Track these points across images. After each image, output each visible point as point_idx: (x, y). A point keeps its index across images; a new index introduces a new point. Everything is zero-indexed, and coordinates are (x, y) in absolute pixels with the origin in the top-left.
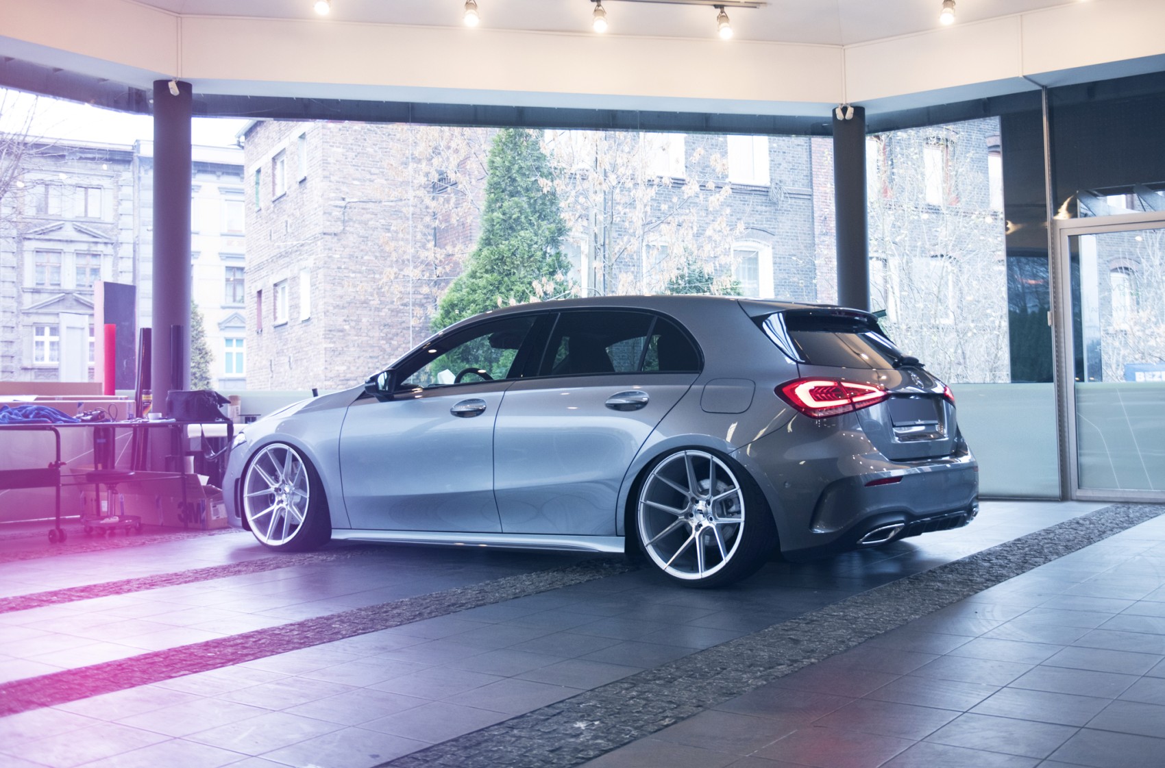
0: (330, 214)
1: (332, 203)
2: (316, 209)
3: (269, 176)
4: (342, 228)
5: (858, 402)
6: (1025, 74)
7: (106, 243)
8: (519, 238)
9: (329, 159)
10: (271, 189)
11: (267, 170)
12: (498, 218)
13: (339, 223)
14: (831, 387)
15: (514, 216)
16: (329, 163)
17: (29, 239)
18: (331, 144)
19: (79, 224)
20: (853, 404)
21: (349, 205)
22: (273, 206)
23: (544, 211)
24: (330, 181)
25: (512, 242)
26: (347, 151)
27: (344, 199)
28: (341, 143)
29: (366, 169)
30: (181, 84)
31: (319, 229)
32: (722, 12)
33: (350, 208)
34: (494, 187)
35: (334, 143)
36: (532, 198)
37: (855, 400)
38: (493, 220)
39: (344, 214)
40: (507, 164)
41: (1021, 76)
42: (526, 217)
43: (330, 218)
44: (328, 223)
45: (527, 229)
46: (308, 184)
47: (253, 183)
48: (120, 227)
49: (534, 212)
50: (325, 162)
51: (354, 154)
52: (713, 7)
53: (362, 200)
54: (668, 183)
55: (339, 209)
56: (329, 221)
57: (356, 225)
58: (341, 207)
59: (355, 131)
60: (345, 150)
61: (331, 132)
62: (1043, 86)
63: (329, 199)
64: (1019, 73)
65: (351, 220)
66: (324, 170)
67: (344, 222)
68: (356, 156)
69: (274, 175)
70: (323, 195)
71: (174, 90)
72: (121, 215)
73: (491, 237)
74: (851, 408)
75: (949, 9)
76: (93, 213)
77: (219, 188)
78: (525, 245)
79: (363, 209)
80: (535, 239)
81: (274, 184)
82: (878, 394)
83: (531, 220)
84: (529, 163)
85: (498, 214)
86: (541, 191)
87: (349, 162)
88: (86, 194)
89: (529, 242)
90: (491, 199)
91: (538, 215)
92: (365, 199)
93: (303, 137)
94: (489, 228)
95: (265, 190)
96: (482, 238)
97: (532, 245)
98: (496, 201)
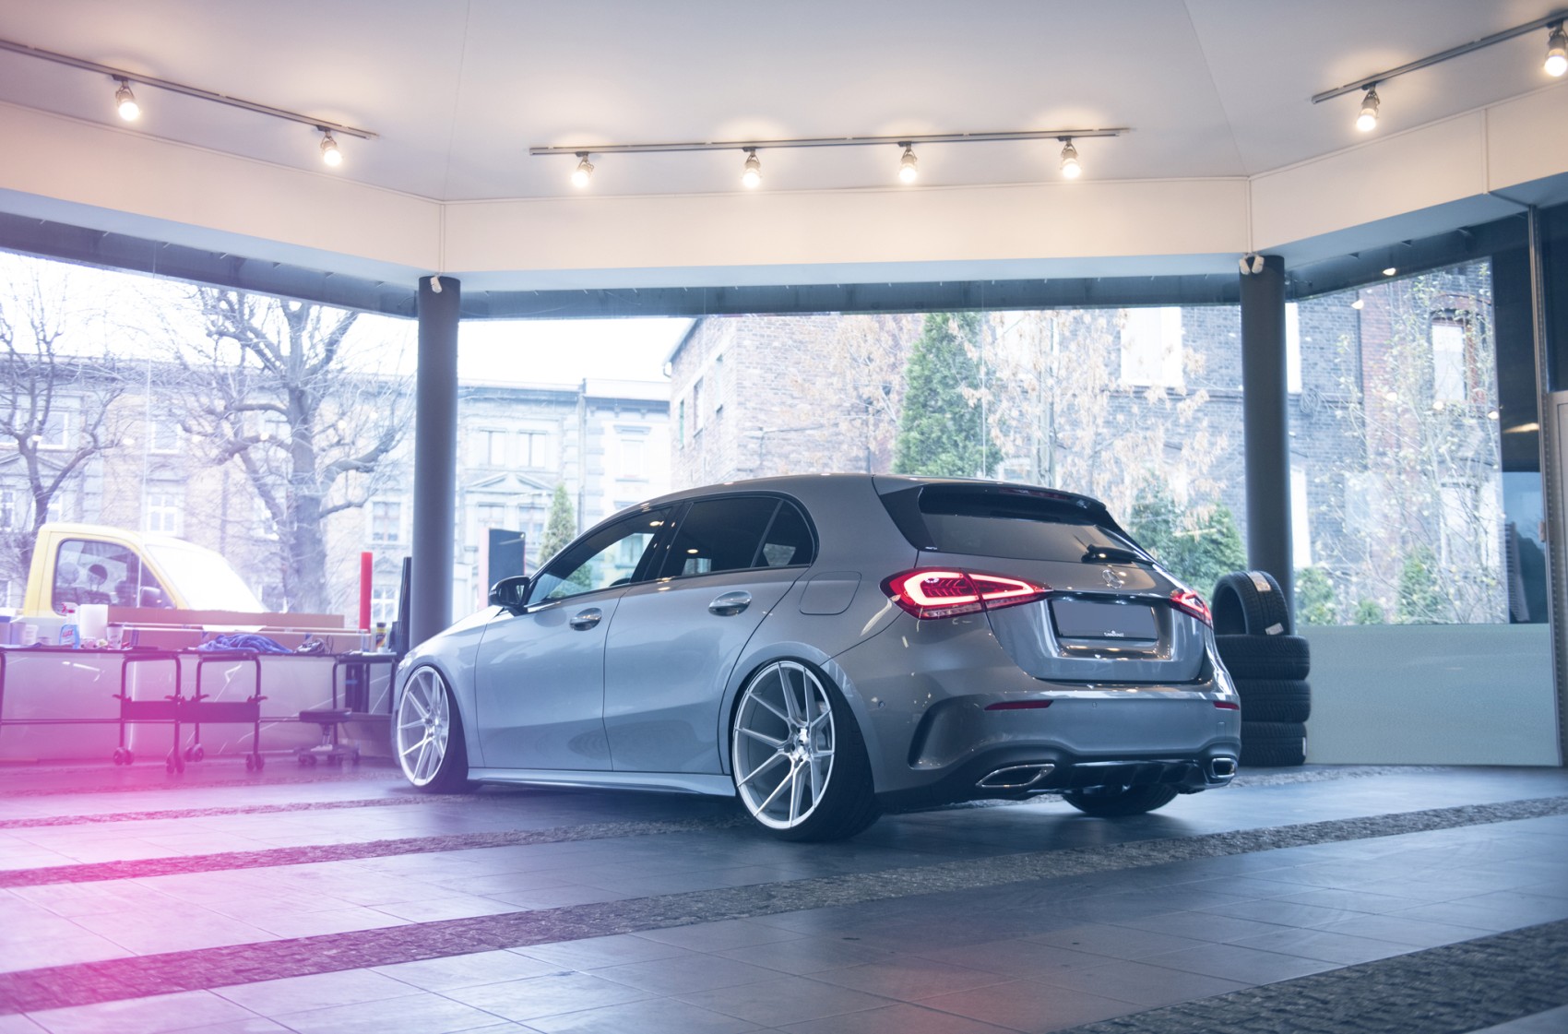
0: (745, 446)
1: (747, 433)
2: (731, 441)
3: (690, 408)
4: (758, 462)
5: (989, 600)
6: (1492, 189)
7: (549, 495)
8: (939, 462)
9: (744, 382)
10: (693, 422)
11: (690, 401)
12: (915, 438)
13: (756, 457)
15: (933, 435)
16: (744, 388)
17: (472, 492)
18: (747, 365)
19: (522, 475)
20: (981, 601)
21: (766, 436)
22: (694, 441)
23: (972, 429)
24: (746, 408)
25: (930, 468)
26: (766, 372)
27: (761, 429)
28: (758, 363)
29: (787, 392)
30: (443, 280)
31: (734, 465)
32: (1068, 145)
33: (769, 439)
34: (912, 401)
35: (750, 363)
36: (956, 413)
37: (986, 597)
38: (909, 442)
39: (761, 446)
40: (927, 373)
41: (1485, 192)
42: (949, 438)
43: (745, 452)
44: (743, 458)
45: (949, 452)
46: (725, 413)
47: (677, 417)
48: (565, 477)
49: (960, 430)
50: (740, 386)
51: (774, 375)
52: (1057, 140)
53: (782, 429)
54: (1128, 389)
55: (755, 441)
56: (744, 455)
57: (776, 459)
58: (758, 438)
59: (775, 348)
60: (763, 371)
61: (748, 351)
62: (1529, 206)
63: (744, 429)
64: (1481, 188)
65: (769, 453)
66: (739, 395)
67: (761, 455)
68: (776, 378)
69: (695, 406)
70: (737, 425)
71: (436, 287)
72: (566, 463)
73: (906, 461)
74: (979, 607)
75: (1370, 110)
76: (538, 462)
78: (945, 470)
79: (784, 439)
80: (959, 463)
81: (696, 416)
82: (1028, 590)
83: (956, 441)
84: (954, 371)
85: (914, 434)
86: (967, 405)
87: (768, 385)
88: (530, 441)
89: (950, 467)
90: (908, 415)
91: (964, 434)
92: (785, 427)
93: (719, 359)
94: (905, 451)
95: (688, 423)
96: (896, 465)
97: (955, 471)
98: (915, 418)
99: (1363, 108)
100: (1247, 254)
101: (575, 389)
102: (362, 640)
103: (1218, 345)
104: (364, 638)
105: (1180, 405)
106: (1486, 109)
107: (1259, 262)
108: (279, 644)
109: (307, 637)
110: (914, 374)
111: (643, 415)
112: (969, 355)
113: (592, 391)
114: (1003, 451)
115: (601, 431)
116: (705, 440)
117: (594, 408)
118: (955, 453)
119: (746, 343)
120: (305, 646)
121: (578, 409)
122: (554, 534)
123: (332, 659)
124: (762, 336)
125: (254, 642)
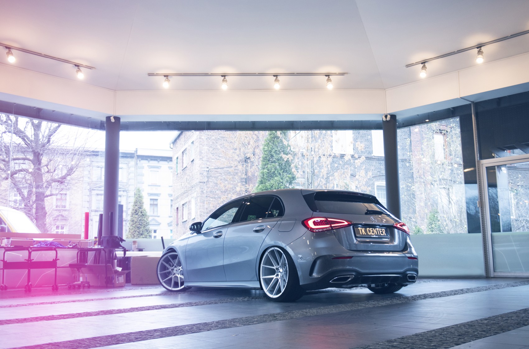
0: (202, 174)
1: (203, 169)
2: (197, 172)
3: (181, 160)
4: (207, 180)
5: (333, 227)
6: (461, 96)
7: (124, 191)
8: (274, 180)
9: (202, 151)
10: (182, 165)
11: (180, 157)
12: (266, 172)
13: (206, 178)
14: (323, 220)
15: (272, 171)
16: (202, 153)
17: (94, 190)
18: (203, 145)
21: (210, 170)
22: (182, 172)
23: (286, 169)
24: (202, 160)
25: (271, 182)
26: (210, 148)
27: (208, 168)
28: (207, 145)
29: (217, 155)
30: (115, 118)
31: (198, 181)
32: (329, 78)
33: (211, 171)
34: (264, 159)
35: (204, 144)
36: (280, 163)
37: (332, 225)
38: (264, 173)
39: (208, 174)
40: (270, 149)
41: (459, 97)
42: (277, 172)
43: (202, 176)
44: (202, 178)
45: (278, 177)
46: (194, 162)
47: (175, 163)
48: (129, 184)
49: (281, 169)
50: (201, 152)
51: (212, 149)
52: (325, 76)
53: (215, 168)
54: (338, 155)
56: (202, 177)
57: (213, 178)
58: (207, 171)
60: (208, 147)
61: (203, 140)
62: (472, 102)
64: (457, 96)
65: (211, 176)
66: (200, 156)
67: (208, 177)
68: (213, 150)
69: (183, 159)
70: (199, 166)
71: (113, 120)
72: (130, 179)
73: (263, 180)
74: (330, 228)
75: (424, 71)
77: (169, 167)
78: (277, 183)
79: (216, 171)
80: (281, 181)
81: (183, 163)
82: (346, 223)
83: (280, 173)
84: (279, 149)
85: (266, 170)
86: (284, 160)
87: (210, 152)
89: (278, 182)
90: (263, 164)
91: (283, 170)
92: (217, 167)
93: (193, 143)
94: (262, 176)
95: (180, 165)
96: (259, 181)
97: (280, 183)
98: (265, 165)
99: (422, 70)
100: (385, 114)
101: (133, 152)
102: (89, 243)
103: (365, 140)
105: (356, 161)
106: (458, 72)
107: (389, 117)
108: (62, 244)
109: (70, 242)
110: (265, 150)
111: (159, 162)
112: (284, 143)
113: (139, 153)
114: (297, 176)
115: (143, 168)
116: (187, 171)
117: (140, 159)
118: (280, 177)
119: (203, 137)
120: (70, 245)
121: (134, 160)
122: (136, 205)
123: (77, 249)
124: (208, 135)
125: (53, 244)
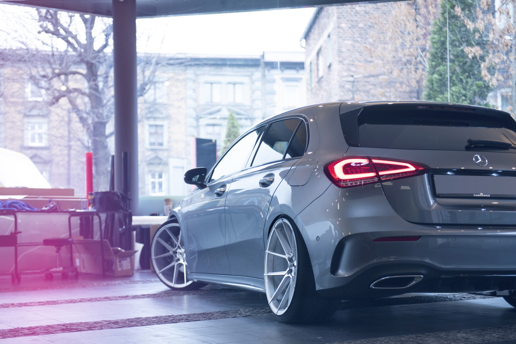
0: (343, 87)
1: (345, 79)
2: (336, 84)
3: (315, 66)
5: (385, 175)
7: (246, 119)
9: (342, 49)
10: (316, 74)
11: (314, 62)
12: (436, 78)
13: (350, 93)
14: (362, 163)
15: (447, 76)
16: (342, 52)
17: (203, 118)
18: (344, 38)
19: (231, 108)
20: (378, 176)
21: (356, 80)
22: (317, 85)
23: (471, 71)
24: (343, 64)
25: (446, 96)
26: (355, 42)
27: (352, 76)
28: (350, 37)
33: (357, 82)
35: (346, 37)
36: (461, 62)
37: (381, 173)
38: (433, 81)
39: (353, 86)
40: (442, 39)
42: (457, 77)
43: (343, 90)
44: (342, 94)
45: (457, 85)
46: (332, 68)
47: (309, 71)
48: (254, 108)
49: (464, 72)
50: (340, 51)
53: (365, 75)
55: (349, 83)
57: (362, 94)
58: (351, 82)
59: (360, 28)
60: (353, 42)
61: (344, 30)
63: (343, 77)
65: (358, 90)
66: (339, 57)
67: (353, 92)
69: (318, 65)
70: (339, 75)
73: (431, 92)
74: (375, 180)
76: (239, 100)
78: (454, 97)
79: (366, 82)
80: (463, 92)
81: (318, 70)
82: (412, 168)
83: (461, 79)
84: (459, 37)
85: (436, 76)
86: (468, 57)
87: (356, 50)
88: (234, 88)
89: (458, 94)
90: (432, 65)
91: (467, 74)
92: (367, 74)
93: (329, 36)
94: (431, 86)
95: (314, 74)
96: (426, 95)
97: (461, 97)
98: (436, 66)
101: (258, 57)
104: (83, 201)
108: (30, 205)
109: (50, 201)
110: (434, 40)
112: (468, 27)
113: (268, 59)
114: (490, 84)
115: (274, 81)
116: (324, 84)
117: (269, 68)
118: (461, 86)
119: (343, 25)
120: (46, 207)
121: (260, 69)
122: (229, 140)
123: (68, 214)
124: (352, 21)
125: (16, 205)
